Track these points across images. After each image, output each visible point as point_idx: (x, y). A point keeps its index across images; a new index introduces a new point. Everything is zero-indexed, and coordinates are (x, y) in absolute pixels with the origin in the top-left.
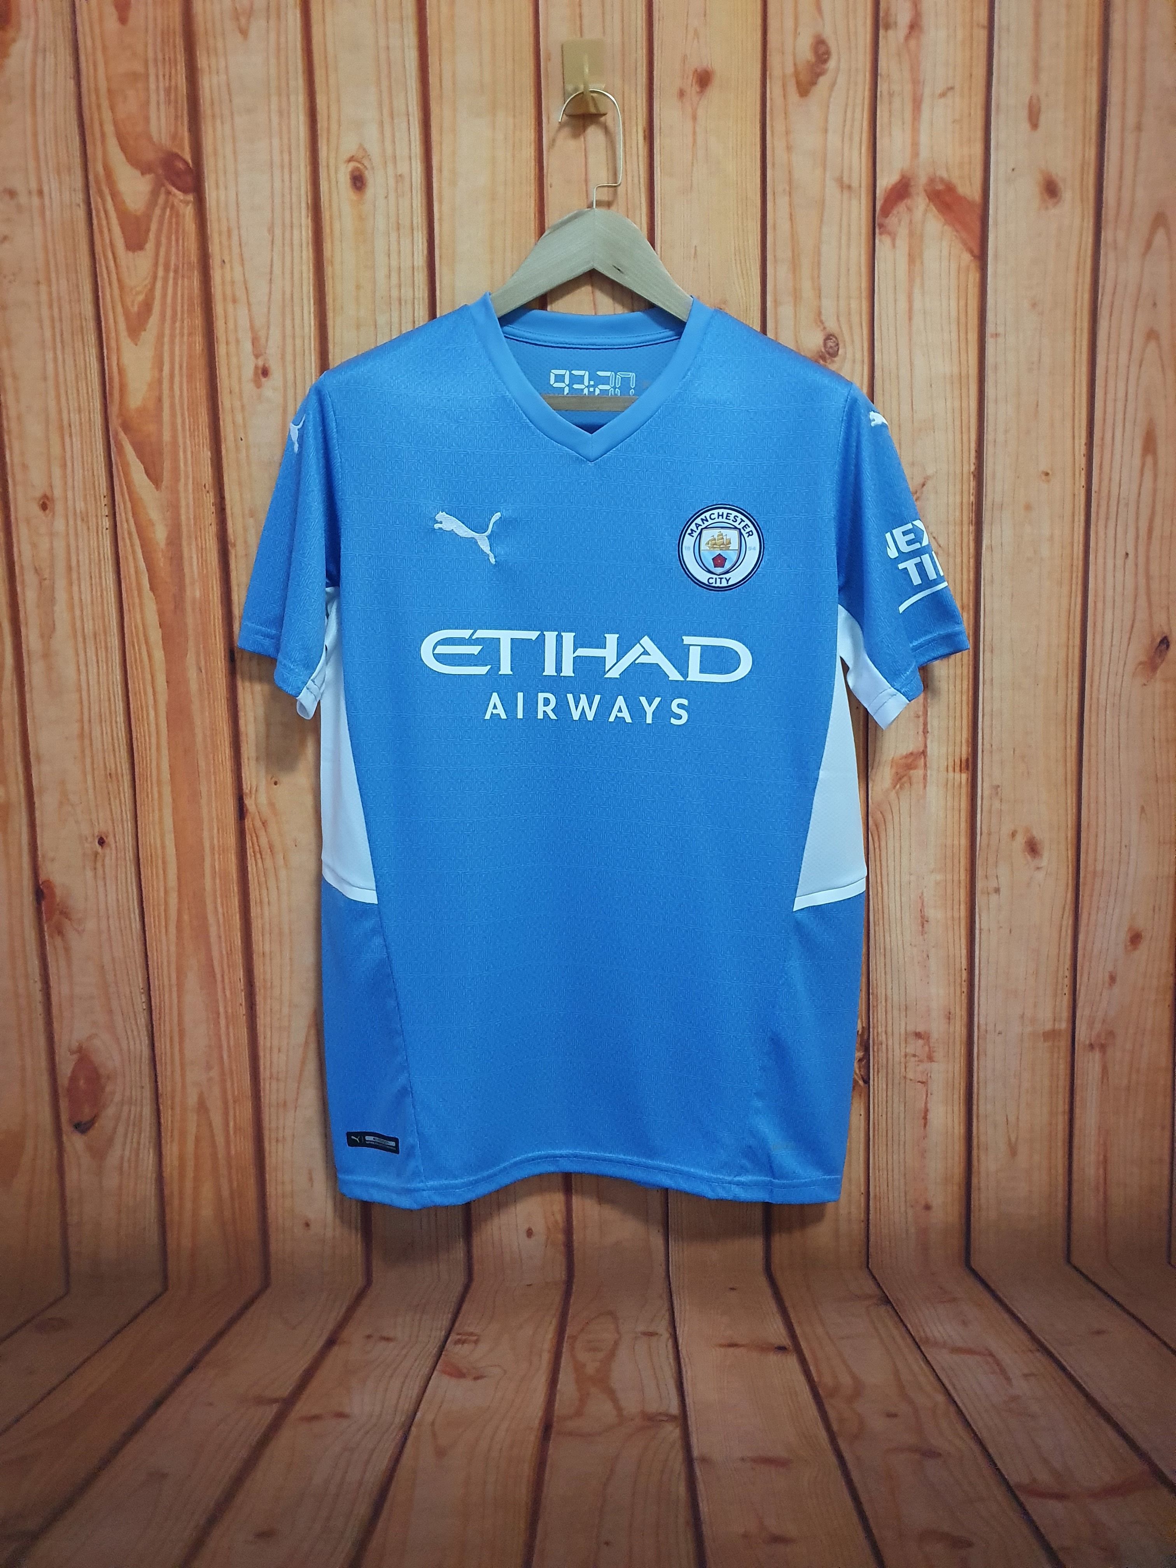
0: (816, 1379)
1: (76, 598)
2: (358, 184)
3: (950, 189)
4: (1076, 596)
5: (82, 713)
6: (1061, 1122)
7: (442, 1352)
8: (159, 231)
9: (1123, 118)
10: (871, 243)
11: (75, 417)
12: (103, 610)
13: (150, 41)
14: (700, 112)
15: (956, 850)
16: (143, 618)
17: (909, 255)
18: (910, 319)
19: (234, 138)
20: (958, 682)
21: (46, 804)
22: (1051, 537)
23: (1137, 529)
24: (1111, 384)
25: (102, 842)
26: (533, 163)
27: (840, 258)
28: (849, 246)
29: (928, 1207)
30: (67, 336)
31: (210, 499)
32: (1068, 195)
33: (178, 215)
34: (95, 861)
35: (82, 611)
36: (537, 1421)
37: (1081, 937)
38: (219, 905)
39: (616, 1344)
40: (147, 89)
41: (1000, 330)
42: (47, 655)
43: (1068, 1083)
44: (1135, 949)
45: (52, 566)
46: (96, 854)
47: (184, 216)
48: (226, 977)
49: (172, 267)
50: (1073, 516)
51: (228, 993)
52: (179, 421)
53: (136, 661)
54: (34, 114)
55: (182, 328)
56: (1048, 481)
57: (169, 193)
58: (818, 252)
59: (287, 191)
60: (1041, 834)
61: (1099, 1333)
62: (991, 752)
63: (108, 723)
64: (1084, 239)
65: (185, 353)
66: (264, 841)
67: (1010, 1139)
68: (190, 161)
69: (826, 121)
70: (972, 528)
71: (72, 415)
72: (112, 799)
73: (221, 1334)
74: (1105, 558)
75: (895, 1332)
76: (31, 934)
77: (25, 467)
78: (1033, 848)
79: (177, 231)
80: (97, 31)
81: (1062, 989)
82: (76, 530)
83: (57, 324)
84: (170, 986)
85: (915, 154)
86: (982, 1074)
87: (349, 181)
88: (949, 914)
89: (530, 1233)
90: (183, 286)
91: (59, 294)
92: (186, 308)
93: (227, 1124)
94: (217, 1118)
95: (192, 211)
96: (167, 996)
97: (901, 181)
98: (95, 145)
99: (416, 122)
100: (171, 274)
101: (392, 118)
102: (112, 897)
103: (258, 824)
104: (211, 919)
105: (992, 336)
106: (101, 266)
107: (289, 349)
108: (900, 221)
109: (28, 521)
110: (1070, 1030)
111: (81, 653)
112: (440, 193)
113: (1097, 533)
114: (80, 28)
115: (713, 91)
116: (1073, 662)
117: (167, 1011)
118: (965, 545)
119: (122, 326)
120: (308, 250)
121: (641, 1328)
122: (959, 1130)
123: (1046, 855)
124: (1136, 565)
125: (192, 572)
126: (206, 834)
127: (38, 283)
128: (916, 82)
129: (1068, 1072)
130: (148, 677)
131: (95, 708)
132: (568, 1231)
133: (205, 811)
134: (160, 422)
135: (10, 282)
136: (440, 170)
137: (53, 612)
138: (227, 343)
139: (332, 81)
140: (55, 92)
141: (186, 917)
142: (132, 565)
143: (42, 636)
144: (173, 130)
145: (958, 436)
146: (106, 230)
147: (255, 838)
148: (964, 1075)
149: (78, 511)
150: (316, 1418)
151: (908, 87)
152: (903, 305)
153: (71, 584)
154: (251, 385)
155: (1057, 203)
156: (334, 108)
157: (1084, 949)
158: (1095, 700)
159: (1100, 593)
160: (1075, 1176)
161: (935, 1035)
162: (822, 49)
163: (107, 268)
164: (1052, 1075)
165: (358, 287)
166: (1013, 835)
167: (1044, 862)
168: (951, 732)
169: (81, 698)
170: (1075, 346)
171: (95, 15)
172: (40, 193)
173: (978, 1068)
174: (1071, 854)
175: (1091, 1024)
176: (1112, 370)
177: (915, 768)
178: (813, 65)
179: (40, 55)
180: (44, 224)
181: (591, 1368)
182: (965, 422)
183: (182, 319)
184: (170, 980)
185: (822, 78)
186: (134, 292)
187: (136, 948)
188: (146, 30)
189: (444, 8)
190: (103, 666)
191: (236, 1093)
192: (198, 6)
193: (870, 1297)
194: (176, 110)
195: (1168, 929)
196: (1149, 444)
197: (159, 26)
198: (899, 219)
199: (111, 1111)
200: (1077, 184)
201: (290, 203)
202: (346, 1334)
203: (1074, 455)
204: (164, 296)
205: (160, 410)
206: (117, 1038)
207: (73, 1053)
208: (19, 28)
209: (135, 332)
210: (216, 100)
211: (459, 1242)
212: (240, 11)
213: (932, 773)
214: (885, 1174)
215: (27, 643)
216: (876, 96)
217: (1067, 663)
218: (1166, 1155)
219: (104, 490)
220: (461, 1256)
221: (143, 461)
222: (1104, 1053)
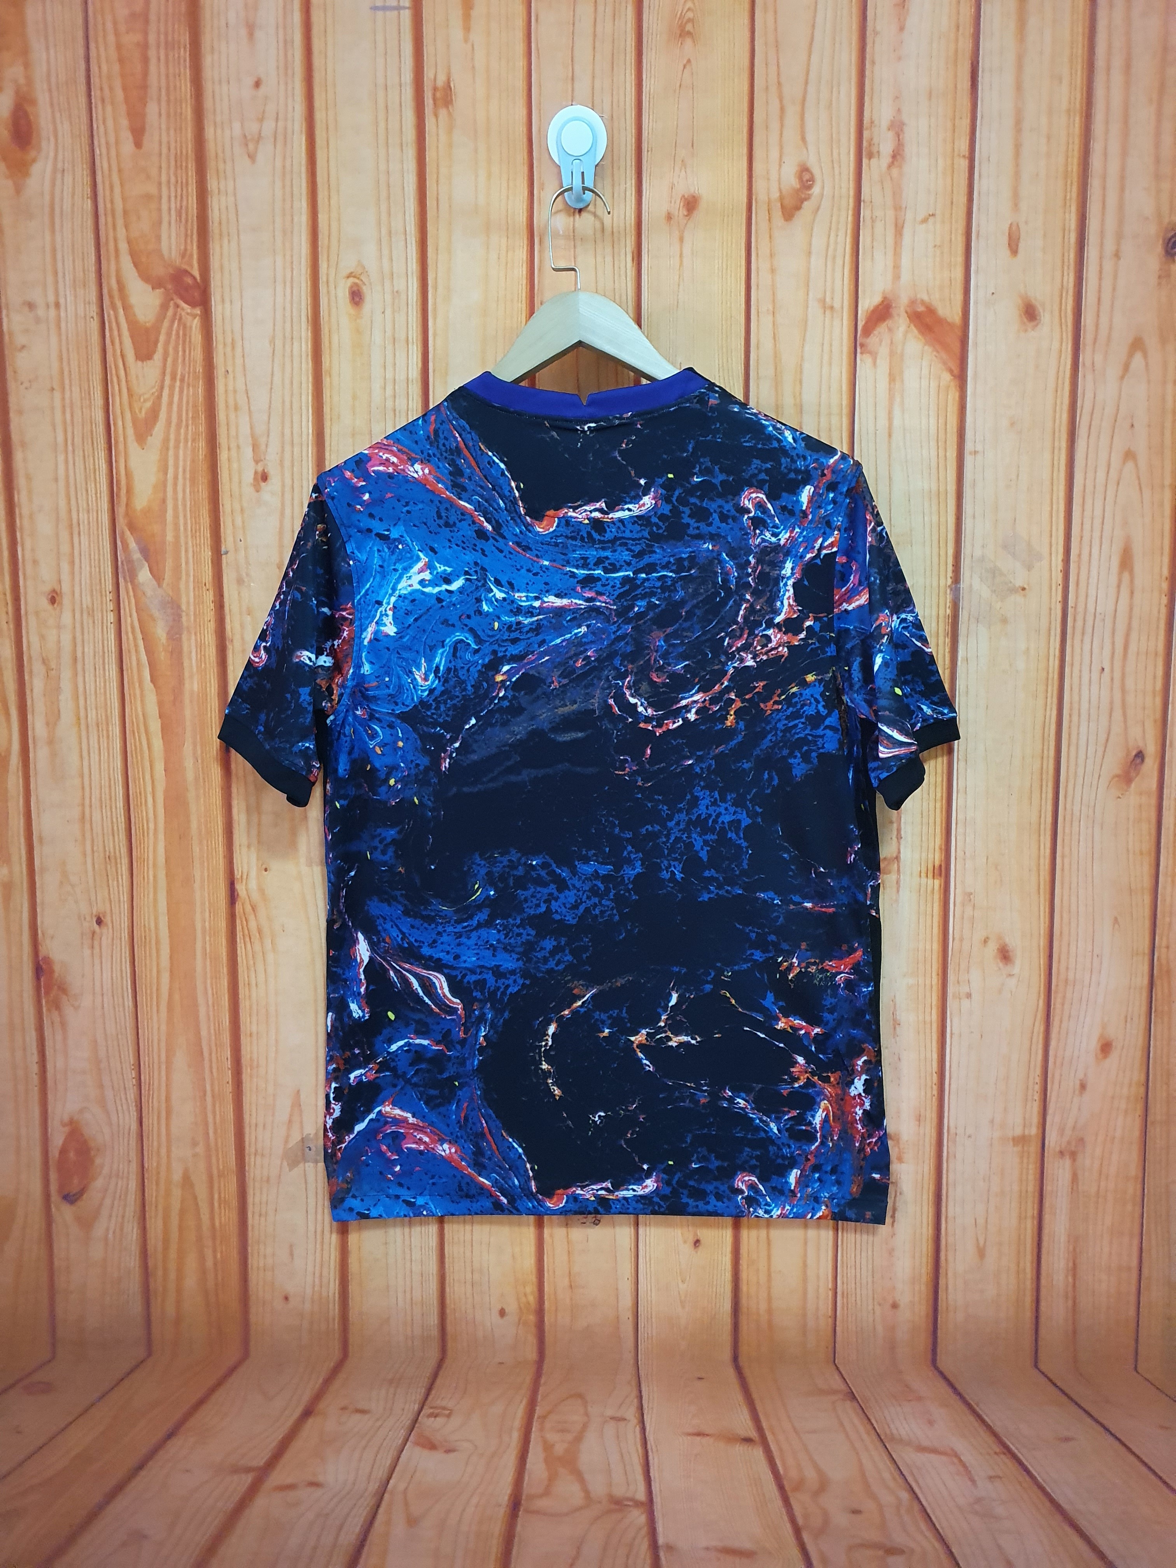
0: (782, 1472)
1: (81, 689)
2: (357, 299)
3: (931, 311)
4: (1051, 706)
5: (83, 798)
6: (1030, 1226)
7: (415, 1424)
8: (167, 343)
9: (1102, 245)
10: (852, 364)
11: (83, 516)
12: (106, 699)
13: (164, 165)
14: (687, 236)
15: (928, 954)
16: (143, 707)
17: (890, 374)
18: (890, 436)
19: (239, 255)
21: (48, 884)
22: (1028, 649)
23: (1113, 643)
24: (1089, 501)
25: (99, 922)
26: (524, 282)
27: (822, 376)
28: (830, 364)
29: (895, 1306)
30: (78, 440)
31: (209, 596)
32: (1046, 317)
33: (185, 327)
34: (93, 939)
35: (86, 700)
36: (506, 1498)
37: (1053, 1044)
38: (209, 985)
39: (585, 1426)
40: (160, 210)
41: (979, 448)
42: (51, 742)
43: (1038, 1188)
44: (1105, 1057)
45: (58, 657)
46: (94, 933)
47: (191, 327)
48: (214, 1055)
49: (178, 377)
50: (1050, 627)
51: (214, 1070)
52: (181, 521)
53: (136, 749)
54: (53, 231)
55: (186, 434)
56: (1025, 596)
57: (177, 306)
58: (800, 369)
59: (288, 306)
60: (1015, 942)
61: (1067, 1439)
62: (965, 859)
63: (108, 807)
64: (1063, 359)
65: (189, 459)
66: (253, 924)
67: (978, 1243)
68: (198, 277)
69: (810, 244)
70: (948, 640)
71: (81, 515)
72: (110, 881)
73: (201, 1402)
74: (1081, 671)
75: (861, 1429)
76: (29, 1006)
77: (35, 562)
78: (1005, 955)
79: (184, 343)
80: (113, 155)
81: (1033, 1096)
82: (82, 624)
83: (69, 429)
84: (159, 1063)
85: (897, 277)
86: (951, 1175)
87: (347, 295)
88: (921, 1018)
89: (502, 1313)
90: (188, 396)
91: (71, 401)
92: (191, 415)
93: (211, 1197)
94: (201, 1192)
95: (199, 324)
96: (156, 1074)
97: (883, 302)
98: (108, 260)
99: (414, 242)
100: (178, 383)
101: (390, 237)
102: (107, 975)
103: (248, 908)
104: (201, 1000)
105: (971, 453)
106: (111, 375)
107: (287, 455)
108: (881, 341)
109: (37, 613)
110: (1041, 1135)
111: (84, 741)
112: (435, 309)
113: (1073, 646)
114: (97, 152)
115: (700, 214)
116: (1048, 772)
117: (156, 1087)
119: (130, 431)
120: (308, 363)
121: (609, 1412)
122: (927, 1231)
123: (1018, 962)
124: (1112, 679)
125: (191, 666)
126: (198, 917)
127: (53, 389)
128: (898, 208)
129: (1038, 1176)
130: (147, 764)
131: (95, 793)
132: (540, 1312)
133: (198, 895)
134: (164, 522)
135: (26, 388)
136: (436, 288)
137: (58, 700)
138: (229, 449)
139: (334, 201)
140: (73, 212)
141: (177, 997)
142: (134, 658)
143: (47, 724)
144: (182, 247)
145: (935, 550)
146: (117, 340)
147: (245, 922)
148: (933, 1176)
149: (85, 606)
150: (291, 1487)
151: (890, 213)
152: (883, 422)
153: (76, 675)
154: (252, 489)
155: (1037, 325)
156: (334, 227)
157: (1056, 1056)
158: (1069, 810)
159: (1076, 706)
160: (1043, 1282)
161: (905, 1136)
162: (806, 176)
163: (118, 377)
164: (1021, 1180)
165: (354, 397)
166: (985, 941)
167: (1016, 969)
168: (925, 838)
169: (83, 784)
170: (1053, 464)
171: (112, 140)
172: (57, 305)
173: (947, 1171)
174: (1043, 961)
175: (1062, 1131)
176: (1090, 488)
177: (889, 872)
178: (797, 191)
179: (59, 176)
180: (60, 335)
181: (559, 1449)
182: (943, 535)
183: (187, 426)
184: (159, 1056)
185: (806, 203)
186: (142, 400)
187: (128, 1025)
188: (160, 155)
189: (443, 137)
190: (104, 753)
191: (221, 1167)
192: (209, 132)
193: (834, 1392)
194: (186, 230)
195: (1141, 1041)
196: (1126, 562)
197: (173, 151)
198: (880, 339)
199: (99, 1183)
200: (1056, 308)
201: (292, 316)
202: (322, 1405)
203: (1051, 570)
204: (170, 403)
205: (164, 511)
206: (107, 1113)
207: (64, 1125)
208: (39, 150)
209: (141, 438)
210: (224, 222)
211: (433, 1319)
212: (249, 137)
213: (905, 878)
214: (853, 1271)
215: (33, 729)
216: (859, 221)
217: (1042, 774)
218: (1135, 1263)
219: (109, 586)
220: (435, 1332)
221: (147, 560)
222: (1074, 1160)
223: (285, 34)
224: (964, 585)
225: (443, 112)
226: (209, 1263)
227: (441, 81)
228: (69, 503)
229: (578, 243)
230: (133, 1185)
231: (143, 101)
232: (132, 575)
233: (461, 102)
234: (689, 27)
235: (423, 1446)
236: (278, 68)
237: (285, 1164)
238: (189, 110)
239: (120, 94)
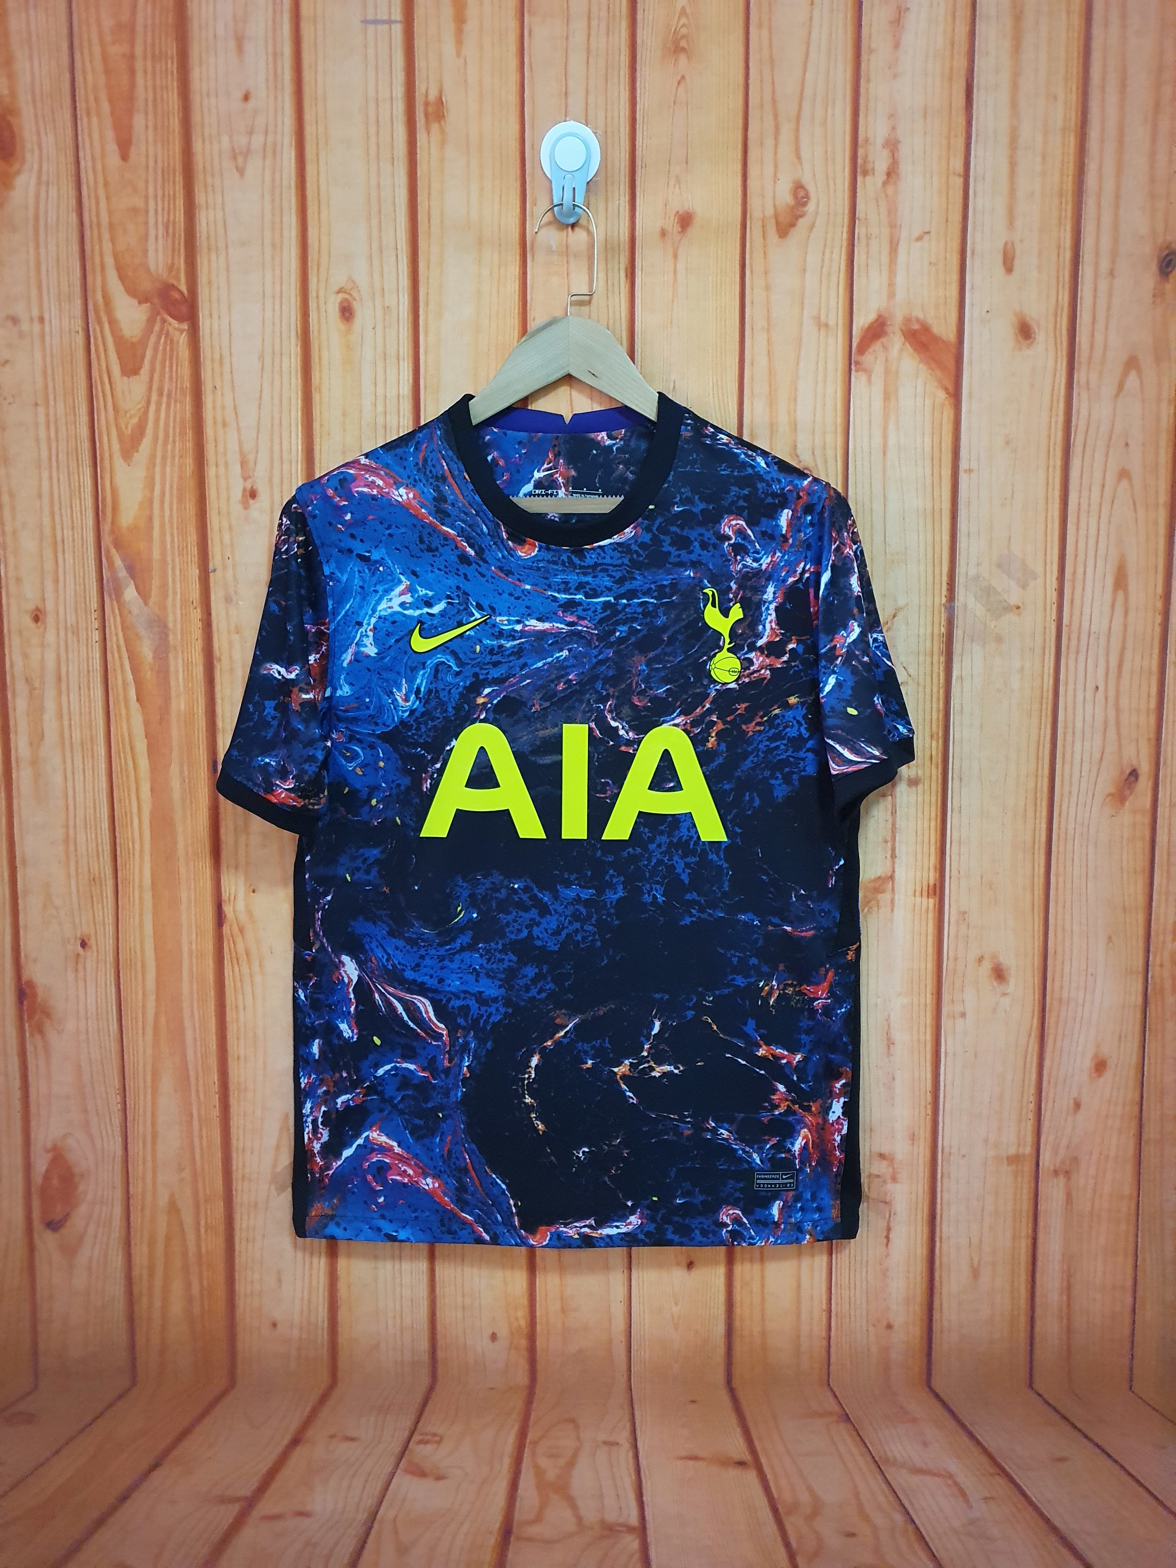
0: (776, 1495)
1: (65, 708)
2: (347, 315)
3: (926, 329)
4: (1046, 726)
5: (67, 820)
6: (1024, 1245)
7: (404, 1452)
8: (154, 357)
9: (1097, 264)
10: (847, 380)
11: (68, 533)
12: (90, 717)
13: (151, 178)
14: (680, 252)
15: (922, 974)
16: (129, 729)
17: (885, 392)
18: (884, 454)
19: (228, 270)
20: (927, 809)
21: (31, 906)
22: (1022, 668)
23: (1108, 662)
24: (1083, 520)
25: (84, 944)
26: (517, 298)
27: (816, 394)
28: (825, 382)
29: (889, 1327)
30: (62, 456)
31: (196, 615)
32: (1041, 336)
33: (172, 342)
34: (77, 963)
35: (70, 720)
36: (498, 1525)
37: (1047, 1063)
38: (195, 1010)
39: (577, 1451)
40: (146, 223)
41: (974, 466)
42: (35, 762)
43: (1032, 1208)
44: (1100, 1076)
45: (42, 676)
46: (78, 956)
47: (178, 343)
48: (201, 1080)
49: (166, 392)
50: (1044, 648)
51: (202, 1096)
52: (168, 538)
53: (121, 770)
54: (37, 244)
55: (173, 450)
56: (1019, 614)
57: (164, 321)
58: (795, 388)
59: (277, 321)
60: (1008, 960)
61: (1062, 1460)
62: (959, 879)
63: (93, 828)
64: (1057, 381)
65: (176, 476)
66: (241, 947)
67: (972, 1263)
68: (185, 292)
69: (805, 260)
70: (942, 659)
71: (65, 531)
72: (95, 903)
73: (186, 1433)
74: (1075, 690)
75: (856, 1452)
76: (11, 1031)
77: (18, 580)
78: (999, 974)
79: (171, 358)
80: (99, 167)
81: (1027, 1114)
82: (66, 642)
83: (54, 445)
84: (145, 1087)
85: (892, 295)
86: (945, 1195)
87: (337, 310)
88: (916, 1037)
89: (494, 1337)
90: (175, 412)
91: (56, 415)
92: (178, 430)
93: (198, 1224)
94: (188, 1218)
95: (186, 340)
96: (142, 1097)
97: (877, 320)
98: (94, 274)
99: (405, 257)
100: (165, 399)
101: (381, 253)
102: (91, 999)
103: (236, 930)
104: (187, 1023)
105: (965, 471)
106: (97, 389)
107: (276, 472)
108: (876, 358)
109: (20, 632)
110: (1035, 1155)
111: (69, 761)
112: (426, 324)
113: (1067, 664)
114: (82, 164)
115: (694, 231)
116: (1042, 792)
117: (141, 1111)
118: (935, 675)
119: (116, 446)
120: (297, 379)
121: (602, 1437)
122: (921, 1251)
123: (1012, 981)
124: (1106, 698)
125: (178, 685)
126: (184, 940)
127: (36, 405)
128: (893, 226)
129: (1032, 1196)
130: (133, 784)
131: (80, 813)
132: (532, 1336)
133: (184, 917)
134: (150, 539)
135: (10, 404)
136: (427, 304)
137: (42, 720)
138: (217, 465)
139: (324, 215)
140: (57, 224)
141: (163, 1020)
142: (119, 677)
143: (31, 744)
144: (170, 262)
145: (930, 569)
146: (103, 356)
147: (232, 944)
148: (927, 1197)
149: (69, 625)
150: (278, 1517)
151: (886, 231)
152: (877, 440)
153: (60, 693)
154: (240, 507)
155: (1031, 344)
156: (324, 241)
157: (1050, 1075)
158: (1063, 830)
159: (1070, 725)
160: (1038, 1301)
161: (899, 1156)
162: (802, 193)
163: (103, 392)
164: (1015, 1200)
165: (344, 415)
166: (980, 960)
167: (1010, 988)
168: (919, 856)
169: (67, 805)
170: (1048, 484)
171: (98, 152)
172: (42, 319)
173: (942, 1191)
174: (1037, 980)
175: (1055, 1150)
176: (1084, 506)
177: (883, 892)
178: (792, 208)
179: (43, 188)
180: (44, 349)
181: (551, 1474)
182: (937, 555)
183: (174, 441)
184: (145, 1082)
185: (801, 221)
186: (128, 415)
187: (113, 1049)
188: (147, 167)
189: (434, 151)
190: (89, 773)
191: (208, 1193)
192: (197, 146)
193: (830, 1414)
194: (174, 243)
195: (1134, 1059)
196: (1120, 581)
197: (160, 164)
198: (874, 358)
199: (82, 1210)
200: (1051, 326)
201: (281, 332)
202: (310, 1433)
203: (1045, 589)
204: (157, 420)
205: (151, 528)
206: (91, 1136)
207: (48, 1151)
208: (23, 161)
209: (128, 453)
210: (212, 234)
211: (424, 1344)
212: (237, 151)
213: (900, 898)
214: (847, 1292)
215: (16, 750)
216: (854, 238)
217: (1036, 793)
218: (1129, 1283)
219: (94, 605)
220: (426, 1358)
221: (133, 579)
222: (1069, 1179)
223: (275, 45)
224: (959, 603)
225: (435, 127)
226: (195, 1289)
227: (433, 96)
228: (53, 520)
229: (572, 260)
230: (118, 1211)
231: (130, 112)
232: (118, 593)
233: (454, 115)
234: (683, 43)
235: (412, 1473)
236: (267, 80)
237: (273, 1187)
238: (177, 120)
239: (106, 107)
